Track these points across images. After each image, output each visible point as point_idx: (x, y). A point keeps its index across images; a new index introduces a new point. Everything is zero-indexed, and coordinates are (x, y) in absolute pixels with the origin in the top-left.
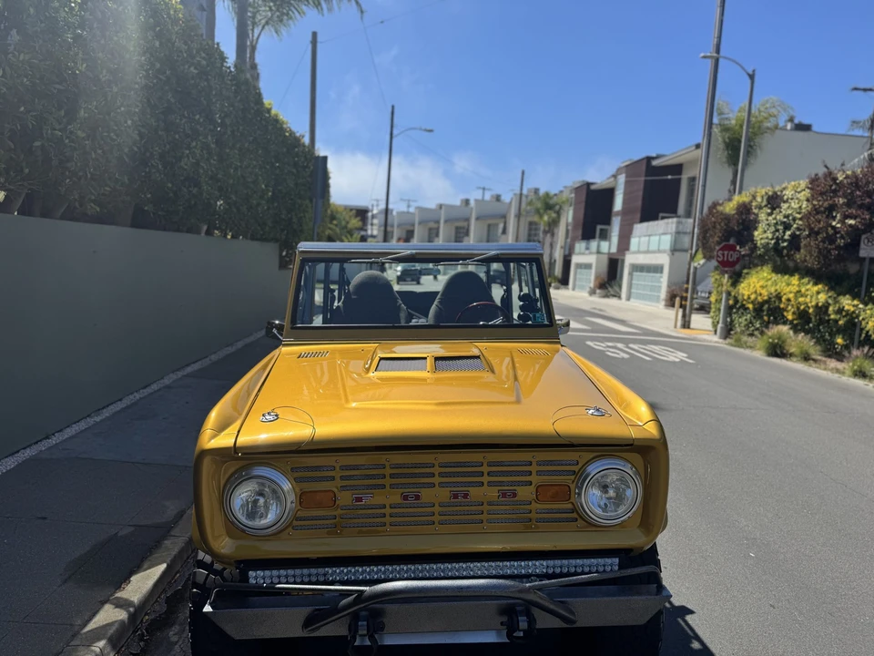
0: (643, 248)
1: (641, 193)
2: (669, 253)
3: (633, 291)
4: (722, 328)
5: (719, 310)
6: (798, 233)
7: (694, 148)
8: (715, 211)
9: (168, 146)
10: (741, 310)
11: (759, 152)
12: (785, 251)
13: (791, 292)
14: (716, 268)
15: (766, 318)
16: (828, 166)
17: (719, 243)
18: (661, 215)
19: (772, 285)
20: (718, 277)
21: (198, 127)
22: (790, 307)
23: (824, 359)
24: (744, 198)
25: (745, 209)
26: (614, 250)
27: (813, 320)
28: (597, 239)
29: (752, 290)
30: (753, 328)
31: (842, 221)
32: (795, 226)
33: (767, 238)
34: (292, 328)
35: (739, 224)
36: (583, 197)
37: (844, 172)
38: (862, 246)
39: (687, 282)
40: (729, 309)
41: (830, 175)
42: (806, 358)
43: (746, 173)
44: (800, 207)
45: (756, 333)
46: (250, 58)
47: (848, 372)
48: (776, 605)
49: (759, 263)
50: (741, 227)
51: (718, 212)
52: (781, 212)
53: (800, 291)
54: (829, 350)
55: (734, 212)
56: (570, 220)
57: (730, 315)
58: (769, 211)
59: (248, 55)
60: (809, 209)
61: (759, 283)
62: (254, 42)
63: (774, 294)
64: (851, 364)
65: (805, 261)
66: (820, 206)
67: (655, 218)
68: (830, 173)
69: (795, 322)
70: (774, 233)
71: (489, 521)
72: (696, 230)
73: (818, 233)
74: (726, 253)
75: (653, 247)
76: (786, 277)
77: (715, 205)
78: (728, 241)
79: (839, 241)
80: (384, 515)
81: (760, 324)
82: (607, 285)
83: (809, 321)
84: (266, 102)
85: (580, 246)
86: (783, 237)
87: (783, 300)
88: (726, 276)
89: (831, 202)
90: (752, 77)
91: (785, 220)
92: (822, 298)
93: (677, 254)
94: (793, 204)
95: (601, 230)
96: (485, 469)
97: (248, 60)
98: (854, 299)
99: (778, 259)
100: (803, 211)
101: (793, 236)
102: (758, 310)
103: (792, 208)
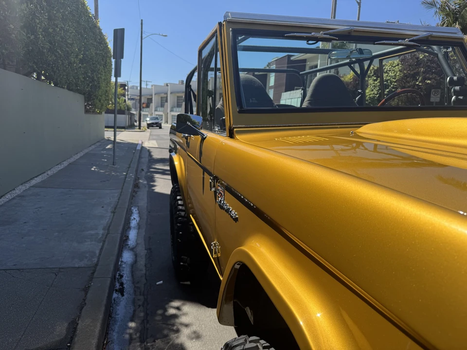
6: (393, 90)
18: (296, 88)
31: (423, 81)
32: (392, 86)
33: (373, 94)
38: (432, 95)
44: (395, 75)
55: (351, 80)
58: (375, 78)
60: (401, 75)
66: (409, 74)
86: (384, 92)
90: (359, 4)
100: (397, 77)
101: (390, 92)
103: (390, 76)
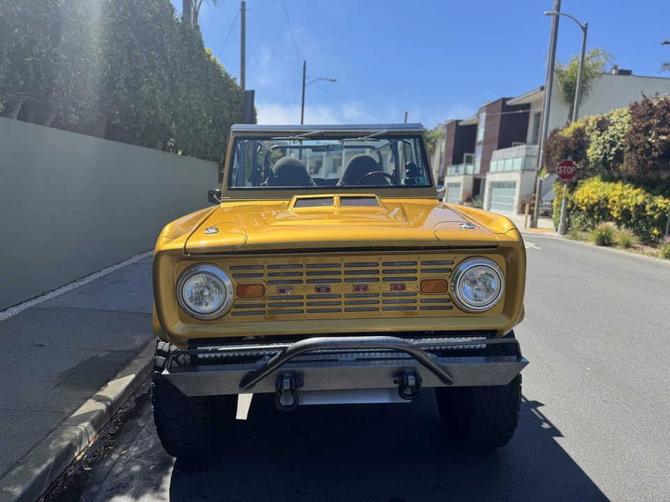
0: (500, 169)
1: (498, 126)
2: (520, 172)
3: (492, 202)
4: (562, 226)
5: (560, 212)
6: (621, 149)
7: (539, 90)
8: (556, 135)
9: (131, 75)
10: (577, 212)
11: (590, 92)
12: (612, 164)
13: (615, 196)
14: (557, 180)
15: (596, 217)
16: (646, 95)
17: (559, 160)
18: (514, 143)
19: (601, 191)
20: (558, 187)
21: (154, 61)
22: (615, 207)
23: (641, 246)
24: (580, 124)
25: (580, 133)
26: (477, 172)
27: (633, 216)
28: (464, 164)
29: (585, 195)
30: (586, 225)
31: (656, 137)
32: (619, 143)
33: (597, 154)
34: (228, 189)
35: (575, 144)
36: (453, 132)
37: (658, 98)
39: (535, 192)
40: (568, 211)
41: (647, 102)
42: (628, 246)
43: (580, 109)
44: (623, 129)
45: (588, 229)
46: (194, 21)
47: (661, 255)
48: (608, 400)
49: (591, 175)
50: (577, 147)
51: (558, 136)
52: (608, 133)
53: (623, 194)
54: (646, 239)
55: (570, 136)
56: (443, 150)
57: (568, 216)
58: (599, 133)
59: (192, 19)
60: (630, 129)
61: (591, 190)
62: (197, 9)
63: (603, 198)
64: (663, 248)
65: (627, 170)
66: (640, 127)
67: (509, 145)
68: (648, 101)
69: (619, 218)
70: (602, 150)
71: (384, 309)
72: (541, 151)
73: (637, 148)
74: (565, 167)
75: (508, 168)
76: (612, 184)
77: (556, 131)
78: (567, 158)
79: (654, 153)
80: (302, 304)
81: (592, 221)
82: (472, 199)
83: (630, 217)
84: (207, 49)
85: (451, 169)
86: (609, 152)
87: (610, 202)
88: (565, 186)
89: (647, 123)
90: (585, 29)
91: (611, 139)
92: (640, 199)
93: (526, 172)
94: (617, 127)
95: (468, 157)
96: (381, 268)
97: (192, 22)
98: (665, 198)
99: (605, 171)
100: (626, 131)
101: (618, 152)
102: (590, 211)
103: (617, 130)
